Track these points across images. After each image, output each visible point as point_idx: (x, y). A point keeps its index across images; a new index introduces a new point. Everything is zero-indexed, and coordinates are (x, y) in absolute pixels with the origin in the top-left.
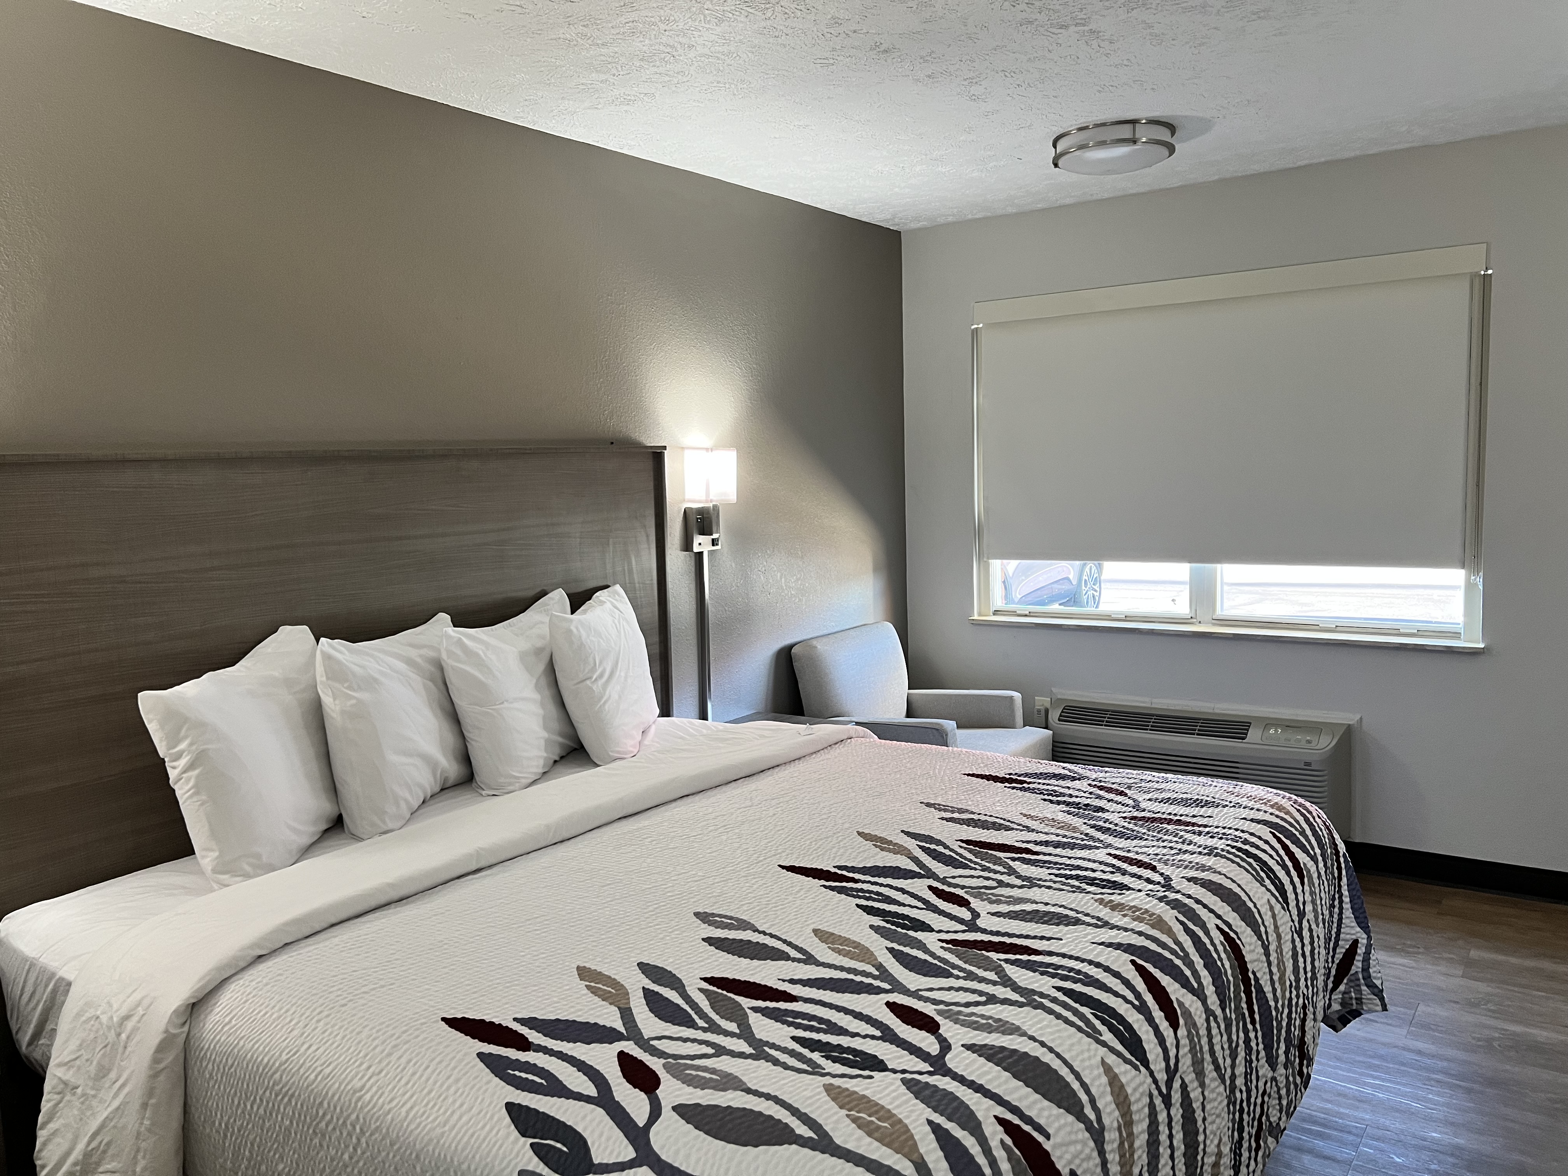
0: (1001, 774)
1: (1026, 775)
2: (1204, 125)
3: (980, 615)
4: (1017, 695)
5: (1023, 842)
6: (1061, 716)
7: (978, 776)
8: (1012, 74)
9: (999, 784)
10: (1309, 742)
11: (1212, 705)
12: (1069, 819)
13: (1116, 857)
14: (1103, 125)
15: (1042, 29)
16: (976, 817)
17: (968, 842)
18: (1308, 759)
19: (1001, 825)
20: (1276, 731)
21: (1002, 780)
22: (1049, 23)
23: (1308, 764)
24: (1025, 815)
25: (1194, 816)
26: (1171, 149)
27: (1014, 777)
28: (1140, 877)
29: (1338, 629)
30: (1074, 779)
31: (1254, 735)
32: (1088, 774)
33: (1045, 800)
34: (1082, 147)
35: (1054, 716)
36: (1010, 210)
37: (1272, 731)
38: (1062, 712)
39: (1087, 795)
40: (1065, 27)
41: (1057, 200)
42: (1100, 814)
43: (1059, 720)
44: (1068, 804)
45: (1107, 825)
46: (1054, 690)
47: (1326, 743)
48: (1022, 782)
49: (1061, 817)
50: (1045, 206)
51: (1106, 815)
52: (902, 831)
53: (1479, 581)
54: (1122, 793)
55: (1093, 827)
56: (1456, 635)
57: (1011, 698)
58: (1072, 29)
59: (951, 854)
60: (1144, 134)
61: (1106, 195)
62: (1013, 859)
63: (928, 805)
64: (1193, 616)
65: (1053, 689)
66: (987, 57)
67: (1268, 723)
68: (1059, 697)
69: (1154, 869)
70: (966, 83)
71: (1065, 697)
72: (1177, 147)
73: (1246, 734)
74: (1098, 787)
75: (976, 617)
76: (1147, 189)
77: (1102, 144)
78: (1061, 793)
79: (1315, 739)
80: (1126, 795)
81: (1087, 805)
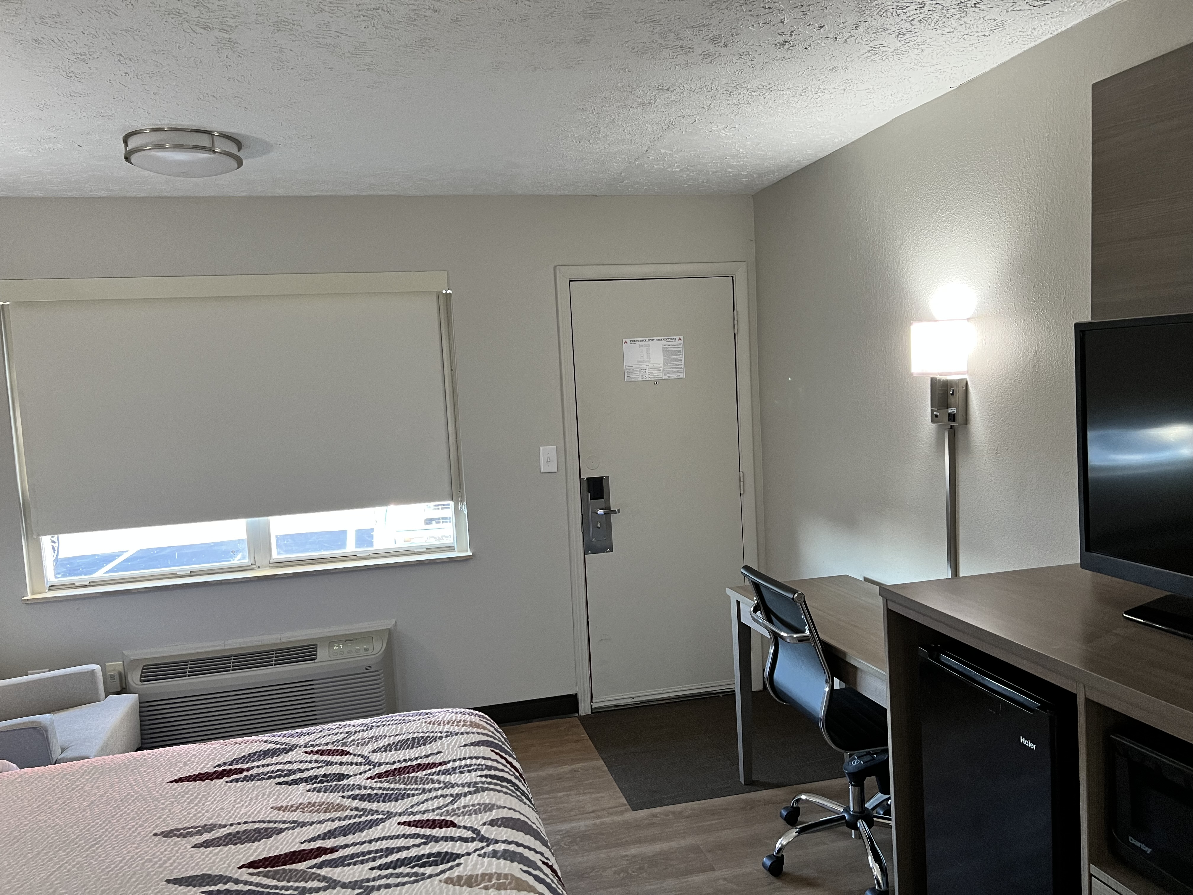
0: (209, 768)
1: (236, 761)
2: (265, 148)
3: (33, 593)
4: (96, 667)
5: (310, 841)
6: (141, 676)
7: (188, 779)
8: (127, 61)
9: (219, 782)
10: (366, 650)
11: (279, 636)
12: (322, 797)
13: (409, 824)
14: (177, 130)
15: (186, 24)
16: (232, 830)
17: (252, 865)
18: (367, 664)
19: (266, 829)
20: (339, 647)
21: (219, 775)
22: (196, 20)
23: (368, 668)
24: (279, 809)
25: (427, 756)
26: (240, 163)
27: (227, 768)
28: (452, 839)
29: (371, 556)
30: (287, 751)
31: (322, 654)
32: (294, 741)
33: (280, 784)
34: (159, 147)
35: (134, 678)
36: (38, 194)
37: (336, 648)
38: (142, 672)
39: (314, 765)
40: (207, 28)
41: (91, 191)
42: (345, 782)
43: (141, 681)
44: (306, 780)
45: (363, 792)
46: (126, 653)
47: (379, 647)
48: (241, 771)
49: (315, 797)
50: (75, 195)
51: (351, 781)
52: (168, 881)
53: (464, 508)
54: (343, 753)
55: (354, 798)
56: (451, 548)
57: (93, 672)
58: (216, 32)
59: (249, 888)
60: (221, 145)
61: (142, 194)
62: (320, 866)
63: (167, 834)
64: (253, 563)
65: (124, 652)
66: (113, 36)
67: (331, 641)
68: (132, 658)
69: (453, 824)
70: (72, 58)
71: (138, 657)
72: (245, 162)
73: (316, 655)
74: (317, 752)
75: (30, 597)
76: (181, 194)
77: (179, 147)
78: (289, 771)
79: (370, 646)
80: (348, 753)
81: (325, 776)
